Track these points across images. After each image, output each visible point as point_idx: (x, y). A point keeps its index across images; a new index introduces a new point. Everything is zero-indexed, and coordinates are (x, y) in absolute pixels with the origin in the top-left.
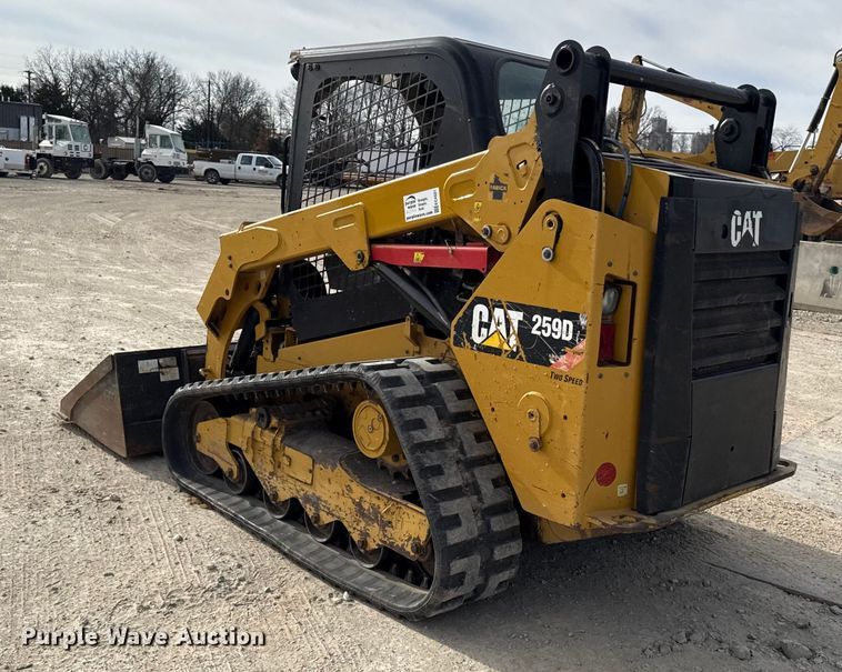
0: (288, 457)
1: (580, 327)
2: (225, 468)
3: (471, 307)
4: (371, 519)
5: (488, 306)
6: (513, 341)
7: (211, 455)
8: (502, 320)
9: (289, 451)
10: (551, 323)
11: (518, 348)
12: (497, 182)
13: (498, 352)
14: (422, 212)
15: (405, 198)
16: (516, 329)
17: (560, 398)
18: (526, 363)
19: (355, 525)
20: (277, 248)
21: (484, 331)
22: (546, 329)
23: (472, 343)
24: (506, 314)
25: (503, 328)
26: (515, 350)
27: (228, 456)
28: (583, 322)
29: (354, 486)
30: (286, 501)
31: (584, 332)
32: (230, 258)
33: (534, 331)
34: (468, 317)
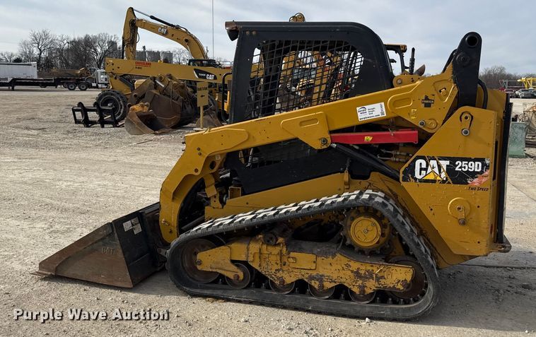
0: (293, 258)
1: (486, 164)
2: (231, 275)
3: (414, 161)
4: (367, 278)
5: (425, 160)
6: (443, 175)
7: (214, 270)
8: (436, 165)
9: (292, 254)
10: (468, 164)
11: (447, 178)
12: (427, 98)
13: (434, 181)
14: (372, 115)
15: (358, 109)
16: (445, 169)
17: (475, 198)
18: (452, 185)
19: (354, 284)
20: (247, 140)
21: (423, 172)
22: (465, 167)
23: (416, 179)
24: (438, 163)
25: (436, 170)
26: (445, 179)
27: (234, 268)
28: (487, 162)
29: (352, 263)
30: (292, 283)
31: (489, 166)
32: (199, 149)
33: (457, 169)
34: (412, 166)
